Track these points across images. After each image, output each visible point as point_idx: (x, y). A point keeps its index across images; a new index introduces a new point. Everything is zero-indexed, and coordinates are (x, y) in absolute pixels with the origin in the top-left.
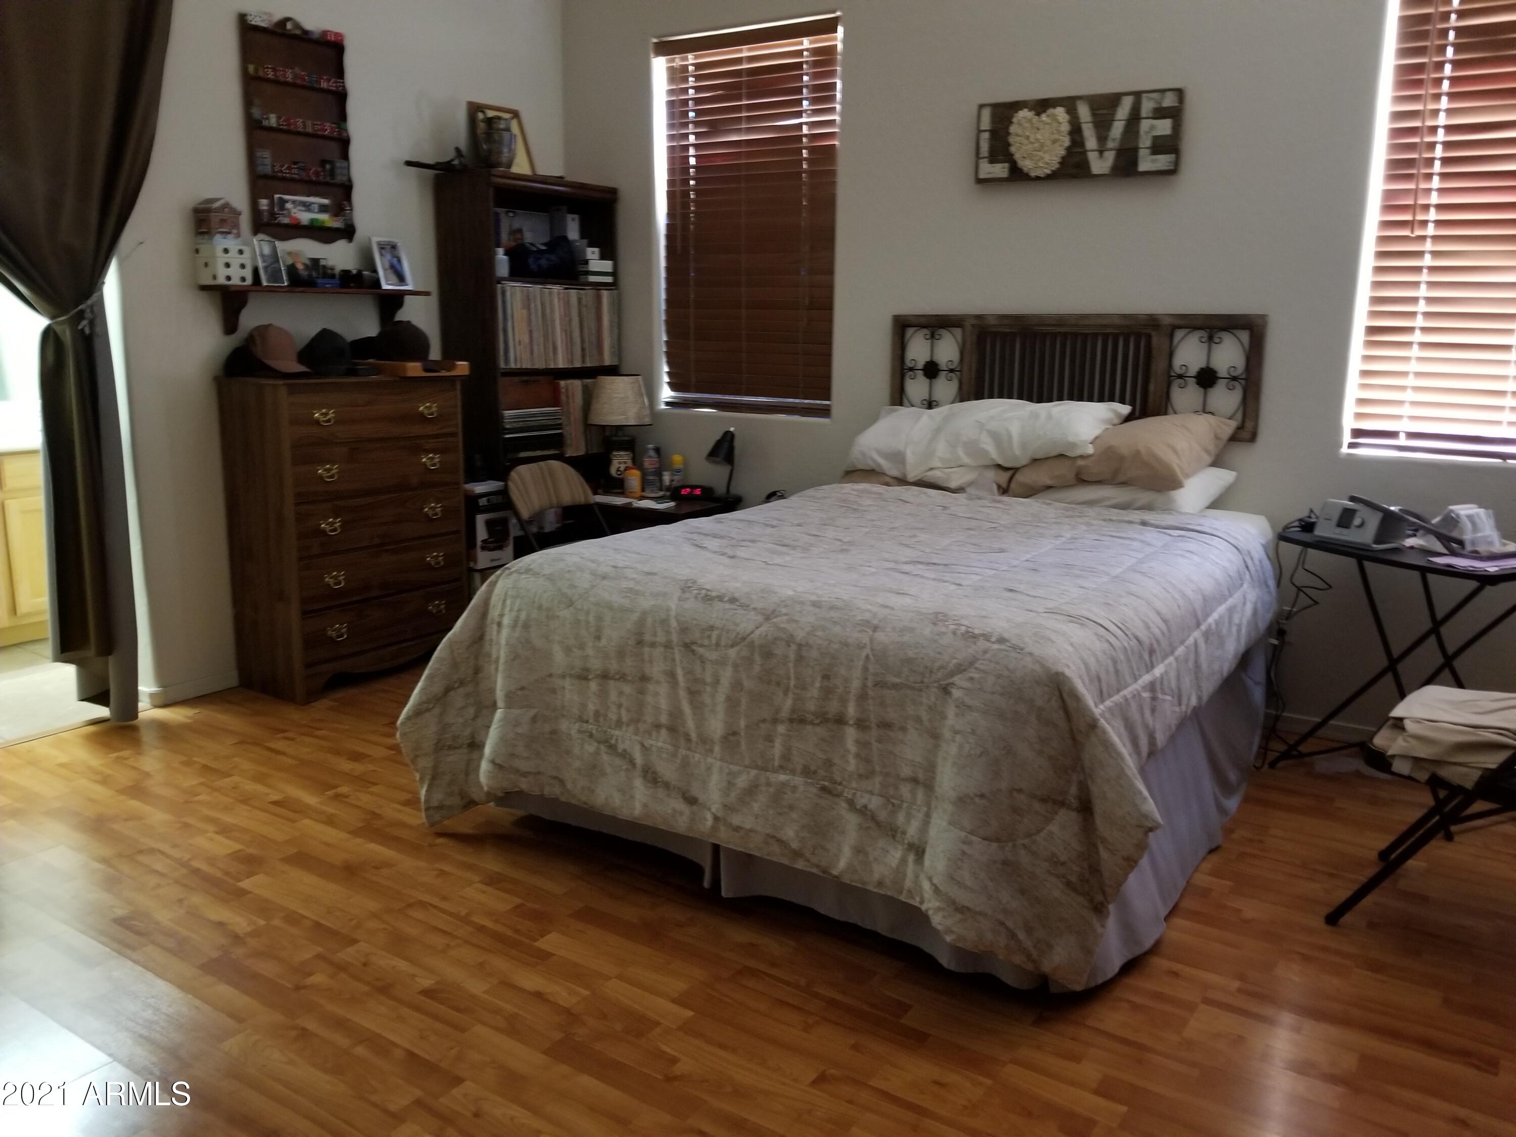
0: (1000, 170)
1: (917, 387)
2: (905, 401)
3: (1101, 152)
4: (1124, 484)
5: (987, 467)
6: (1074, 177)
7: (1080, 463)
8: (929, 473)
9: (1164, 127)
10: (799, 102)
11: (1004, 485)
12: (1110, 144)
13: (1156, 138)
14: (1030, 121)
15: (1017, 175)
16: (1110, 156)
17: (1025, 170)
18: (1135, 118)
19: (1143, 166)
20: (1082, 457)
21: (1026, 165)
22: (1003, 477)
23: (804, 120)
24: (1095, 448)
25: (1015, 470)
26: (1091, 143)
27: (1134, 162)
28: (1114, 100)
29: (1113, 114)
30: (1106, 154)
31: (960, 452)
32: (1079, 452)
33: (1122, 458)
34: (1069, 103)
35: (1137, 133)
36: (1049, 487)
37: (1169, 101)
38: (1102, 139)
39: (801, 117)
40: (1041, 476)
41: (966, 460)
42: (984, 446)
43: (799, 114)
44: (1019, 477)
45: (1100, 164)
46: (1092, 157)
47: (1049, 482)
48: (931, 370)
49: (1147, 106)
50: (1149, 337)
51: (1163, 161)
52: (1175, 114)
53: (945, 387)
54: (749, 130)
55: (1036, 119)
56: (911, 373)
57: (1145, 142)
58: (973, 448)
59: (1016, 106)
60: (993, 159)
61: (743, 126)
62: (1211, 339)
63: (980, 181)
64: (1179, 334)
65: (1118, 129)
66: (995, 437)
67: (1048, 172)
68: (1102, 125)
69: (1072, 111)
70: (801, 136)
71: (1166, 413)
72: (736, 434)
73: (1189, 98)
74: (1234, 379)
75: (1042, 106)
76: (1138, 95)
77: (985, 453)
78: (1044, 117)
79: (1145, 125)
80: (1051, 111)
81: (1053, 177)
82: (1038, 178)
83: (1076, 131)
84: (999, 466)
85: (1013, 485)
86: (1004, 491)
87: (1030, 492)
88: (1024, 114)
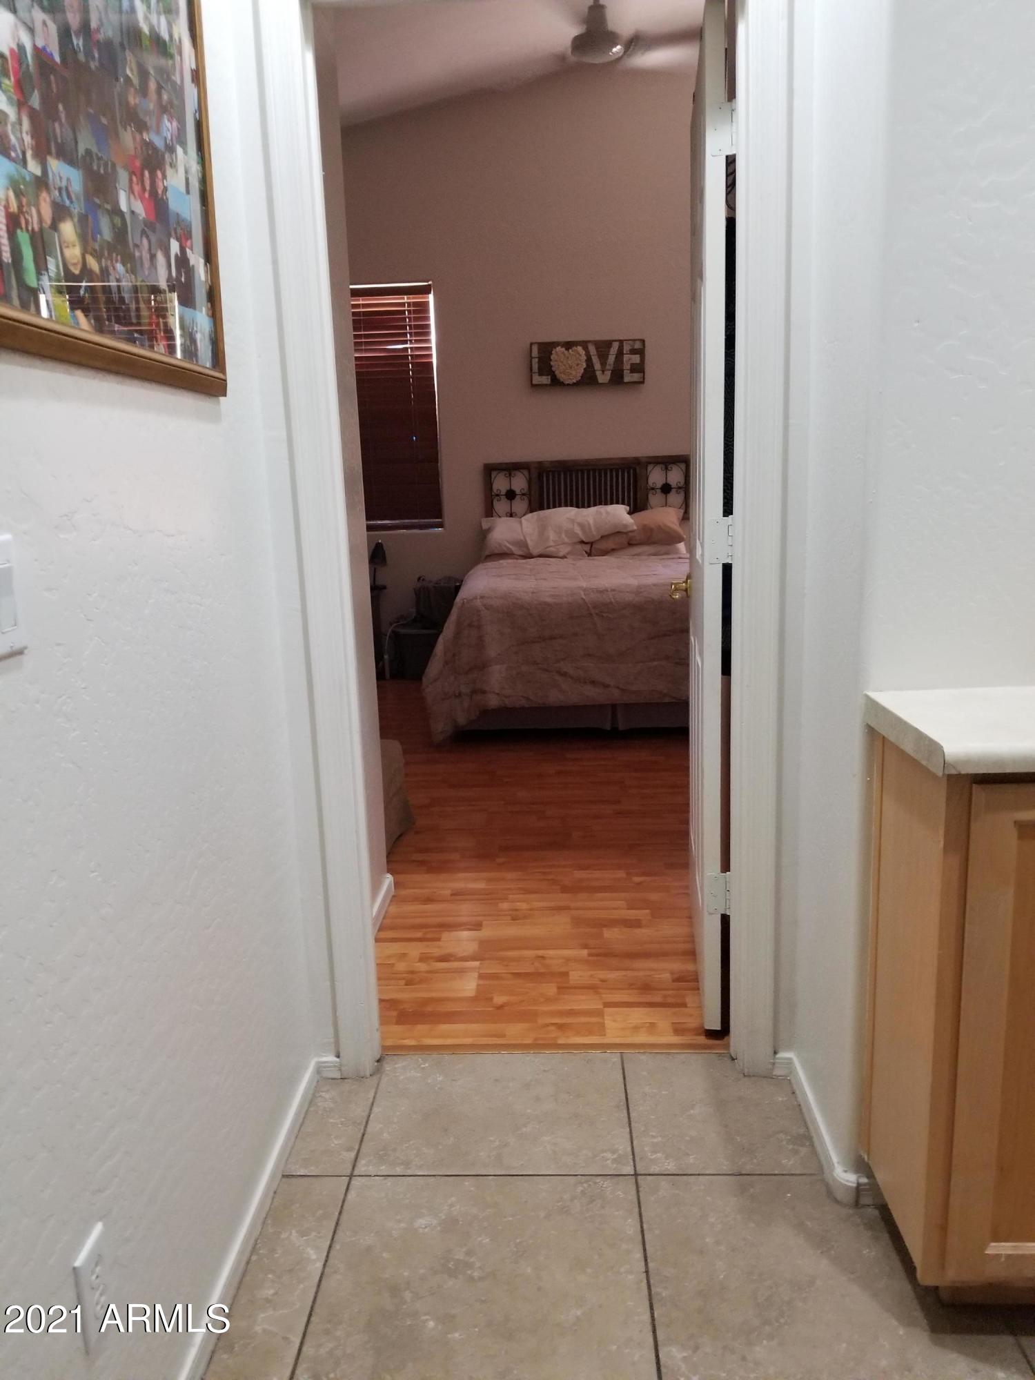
0: (546, 380)
1: (501, 506)
2: (494, 514)
3: (603, 371)
4: (654, 543)
5: (575, 543)
6: (588, 384)
7: (630, 534)
8: (548, 549)
9: (636, 359)
10: (405, 335)
11: (588, 551)
12: (608, 367)
13: (632, 364)
14: (563, 353)
15: (556, 382)
16: (608, 374)
17: (561, 380)
18: (620, 353)
19: (626, 379)
20: (632, 531)
21: (562, 377)
22: (587, 548)
23: (408, 346)
24: (638, 527)
25: (592, 544)
26: (597, 366)
27: (622, 377)
28: (609, 344)
29: (609, 351)
30: (606, 372)
31: (563, 536)
32: (629, 529)
33: (652, 530)
34: (584, 344)
35: (622, 362)
36: (613, 550)
37: (638, 345)
38: (603, 364)
39: (407, 343)
40: (610, 544)
41: (566, 540)
42: (576, 531)
43: (405, 342)
44: (596, 546)
45: (603, 378)
46: (598, 373)
47: (614, 547)
48: (511, 495)
49: (626, 348)
50: (635, 470)
51: (636, 377)
52: (641, 352)
53: (519, 505)
54: (366, 351)
55: (566, 352)
56: (497, 498)
57: (627, 366)
58: (570, 533)
59: (554, 345)
60: (541, 373)
61: (363, 348)
62: (667, 468)
63: (533, 386)
64: (650, 467)
65: (611, 359)
66: (581, 526)
67: (575, 381)
68: (603, 357)
69: (586, 349)
70: (408, 355)
71: (647, 509)
72: (383, 543)
73: (647, 344)
74: (680, 488)
75: (569, 345)
76: (621, 342)
77: (577, 534)
78: (570, 351)
79: (626, 357)
80: (575, 348)
81: (577, 384)
82: (568, 385)
83: (589, 359)
84: (582, 542)
85: (593, 551)
86: (589, 554)
87: (604, 553)
88: (559, 349)
